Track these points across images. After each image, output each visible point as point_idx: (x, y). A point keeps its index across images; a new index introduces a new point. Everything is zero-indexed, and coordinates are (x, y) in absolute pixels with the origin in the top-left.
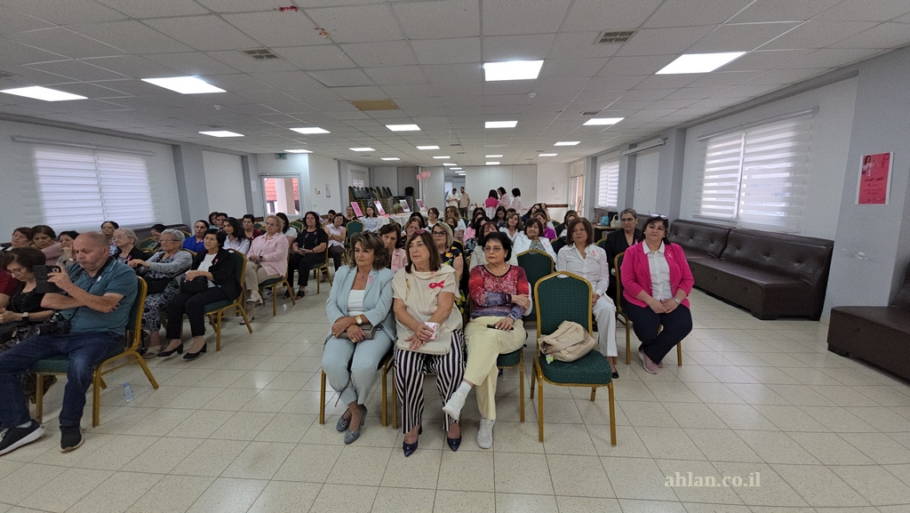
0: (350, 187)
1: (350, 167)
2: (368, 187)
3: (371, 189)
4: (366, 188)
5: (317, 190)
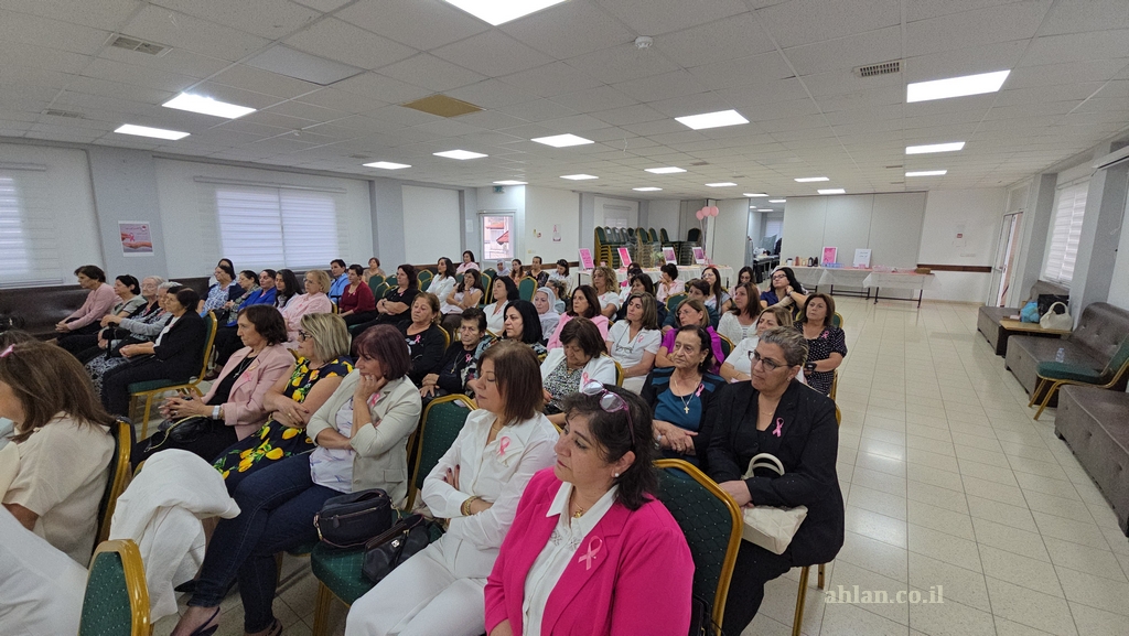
4: (630, 230)
5: (537, 232)
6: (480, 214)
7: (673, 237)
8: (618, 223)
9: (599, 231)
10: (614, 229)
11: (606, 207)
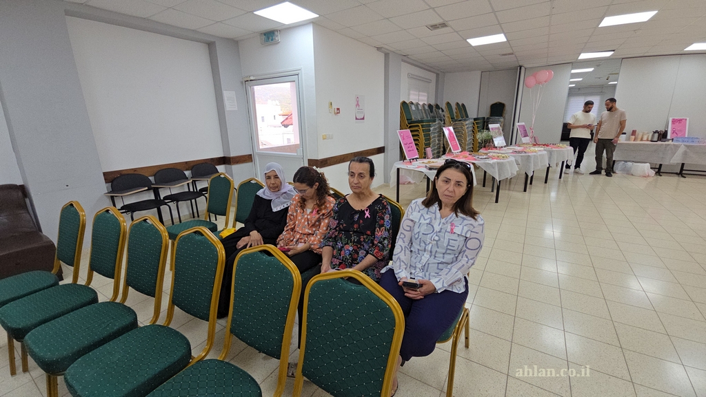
0: (404, 104)
1: (406, 69)
2: (433, 103)
3: (437, 107)
4: (430, 106)
5: (335, 106)
6: (247, 83)
7: (473, 113)
8: (420, 98)
9: (404, 105)
10: (418, 104)
11: (411, 76)
